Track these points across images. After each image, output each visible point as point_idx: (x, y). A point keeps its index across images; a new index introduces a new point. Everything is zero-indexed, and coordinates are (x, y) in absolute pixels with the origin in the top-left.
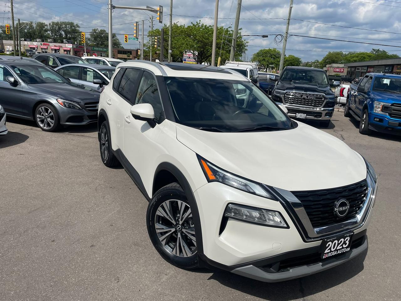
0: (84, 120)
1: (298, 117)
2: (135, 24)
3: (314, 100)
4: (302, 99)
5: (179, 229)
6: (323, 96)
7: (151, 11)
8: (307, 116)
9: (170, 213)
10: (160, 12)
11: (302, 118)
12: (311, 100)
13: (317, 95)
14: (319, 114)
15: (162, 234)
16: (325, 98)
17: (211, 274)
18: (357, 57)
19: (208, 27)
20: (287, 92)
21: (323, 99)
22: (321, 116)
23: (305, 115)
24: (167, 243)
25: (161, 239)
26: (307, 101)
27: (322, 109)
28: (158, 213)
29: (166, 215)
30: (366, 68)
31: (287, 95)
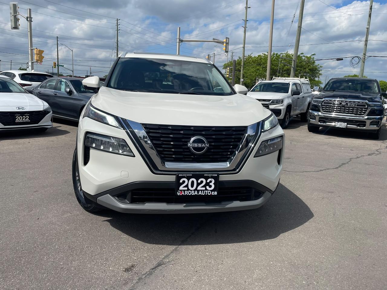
1: (337, 126)
2: (207, 57)
3: (355, 108)
4: (341, 107)
6: (366, 103)
7: (218, 42)
8: (348, 125)
10: (226, 43)
11: (342, 127)
12: (352, 108)
13: (359, 102)
14: (363, 123)
16: (369, 105)
19: (280, 55)
20: (324, 100)
21: (366, 107)
22: (365, 126)
23: (346, 124)
26: (347, 109)
27: (366, 117)
31: (324, 103)
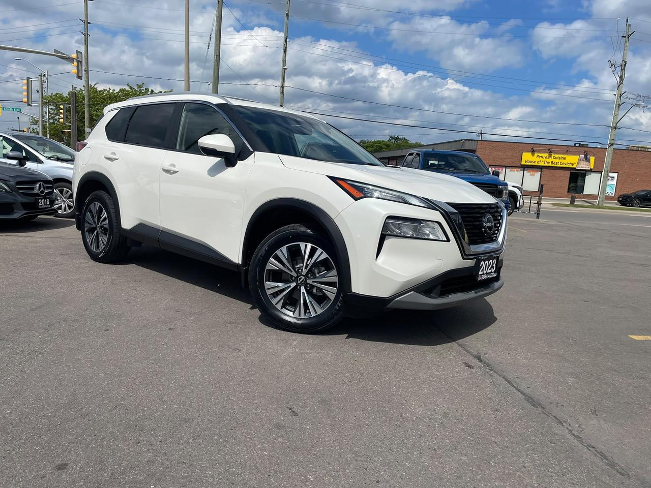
0: (15, 211)
2: (25, 81)
5: (301, 282)
7: (63, 58)
9: (289, 262)
10: (78, 61)
15: (275, 295)
17: (347, 335)
18: (372, 147)
24: (283, 306)
25: (274, 301)
28: (269, 266)
29: (281, 266)
30: (387, 160)
